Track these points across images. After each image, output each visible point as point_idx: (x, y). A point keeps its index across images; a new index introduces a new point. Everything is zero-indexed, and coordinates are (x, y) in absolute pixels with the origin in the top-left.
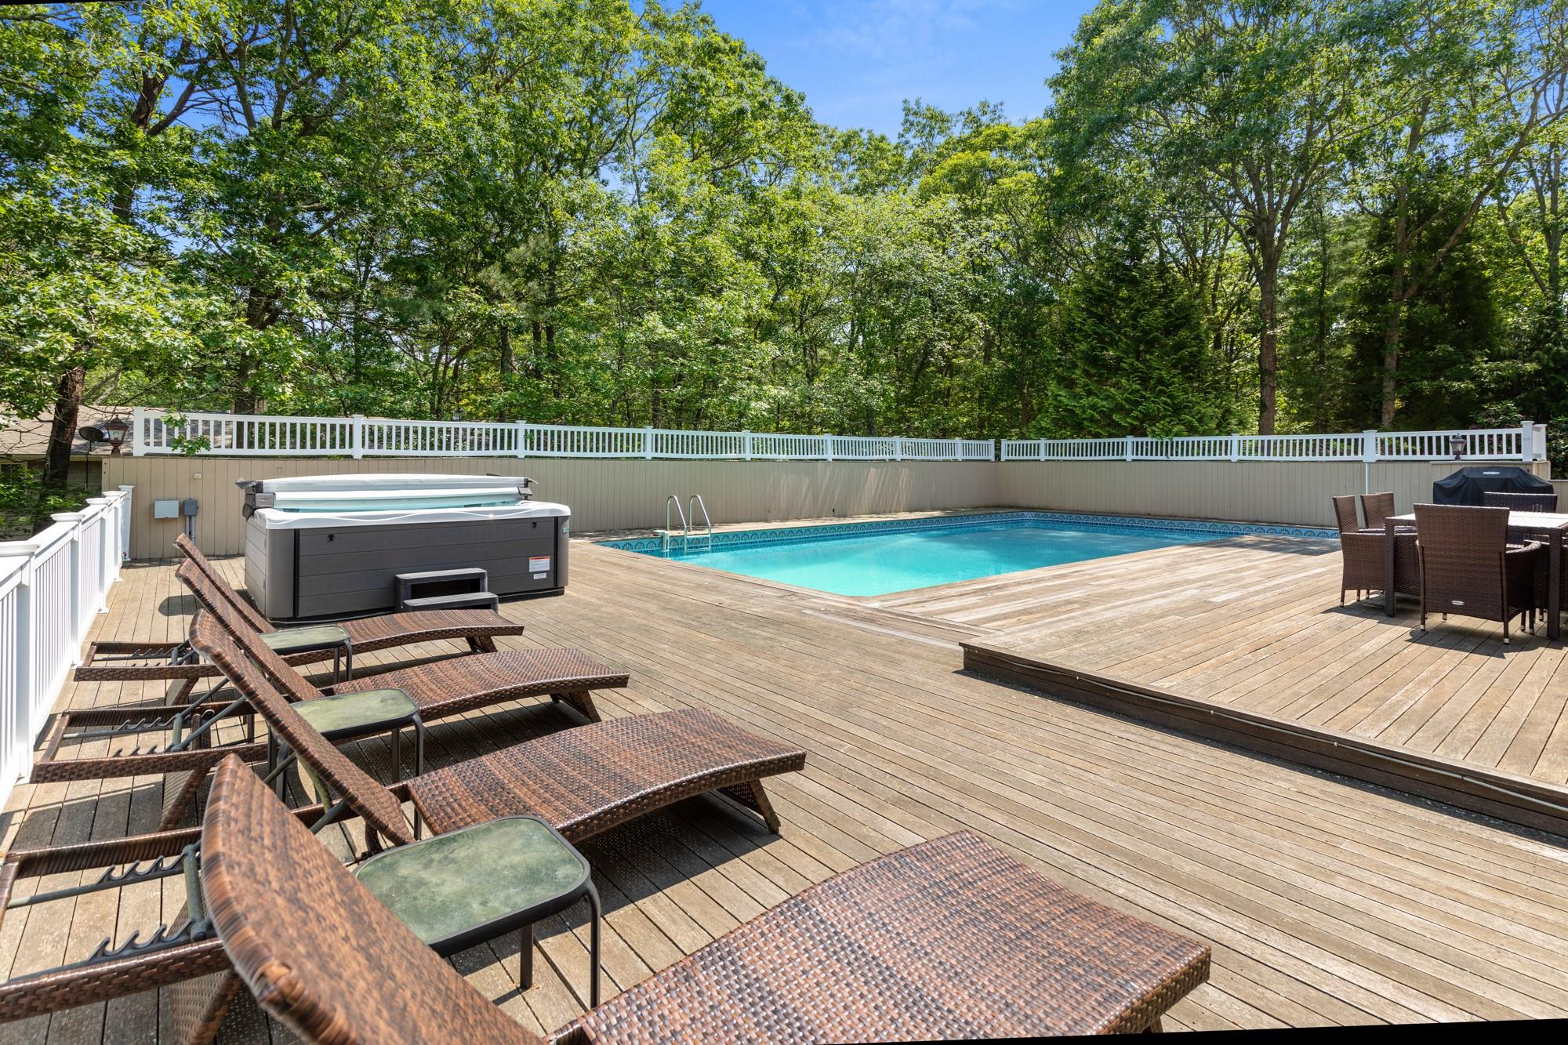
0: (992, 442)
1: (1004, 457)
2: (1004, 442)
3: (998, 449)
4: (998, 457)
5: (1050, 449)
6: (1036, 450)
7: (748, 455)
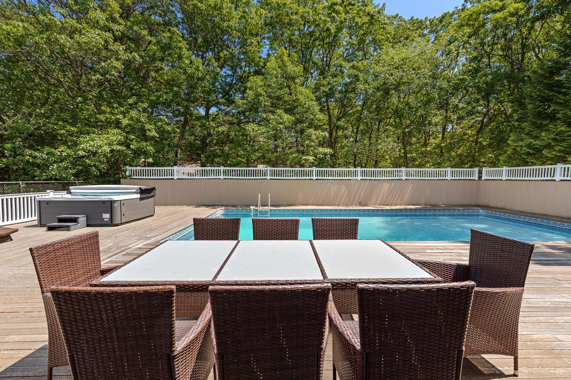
0: (476, 170)
1: (484, 177)
2: (484, 170)
3: (480, 172)
4: (480, 178)
5: (509, 173)
6: (501, 173)
7: (314, 178)
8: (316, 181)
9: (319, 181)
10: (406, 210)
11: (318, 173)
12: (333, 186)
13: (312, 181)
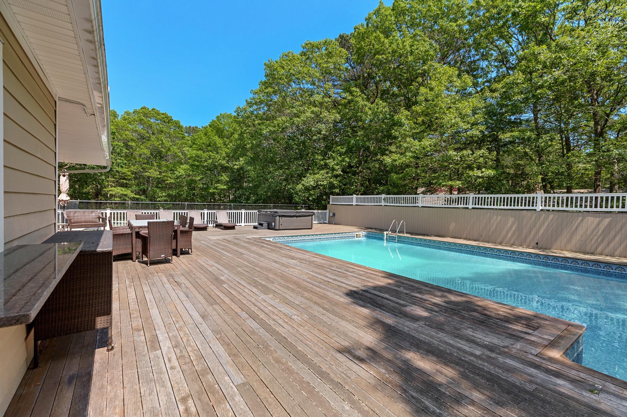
7: (470, 206)
8: (473, 210)
9: (476, 210)
10: (575, 260)
11: (477, 201)
12: (495, 217)
13: (467, 210)
